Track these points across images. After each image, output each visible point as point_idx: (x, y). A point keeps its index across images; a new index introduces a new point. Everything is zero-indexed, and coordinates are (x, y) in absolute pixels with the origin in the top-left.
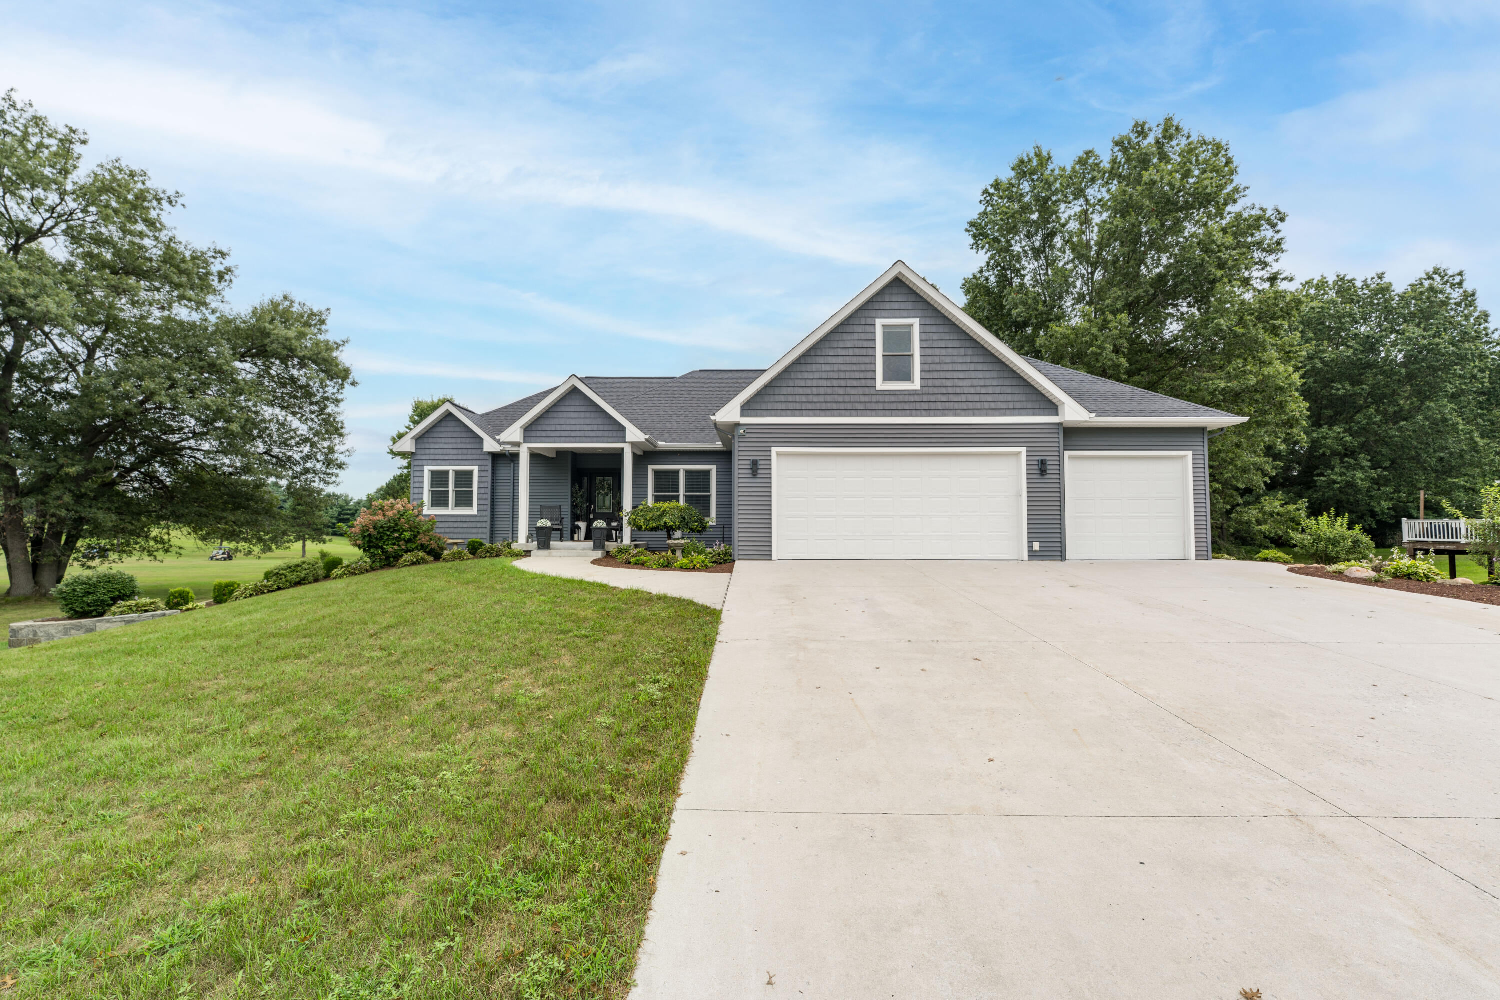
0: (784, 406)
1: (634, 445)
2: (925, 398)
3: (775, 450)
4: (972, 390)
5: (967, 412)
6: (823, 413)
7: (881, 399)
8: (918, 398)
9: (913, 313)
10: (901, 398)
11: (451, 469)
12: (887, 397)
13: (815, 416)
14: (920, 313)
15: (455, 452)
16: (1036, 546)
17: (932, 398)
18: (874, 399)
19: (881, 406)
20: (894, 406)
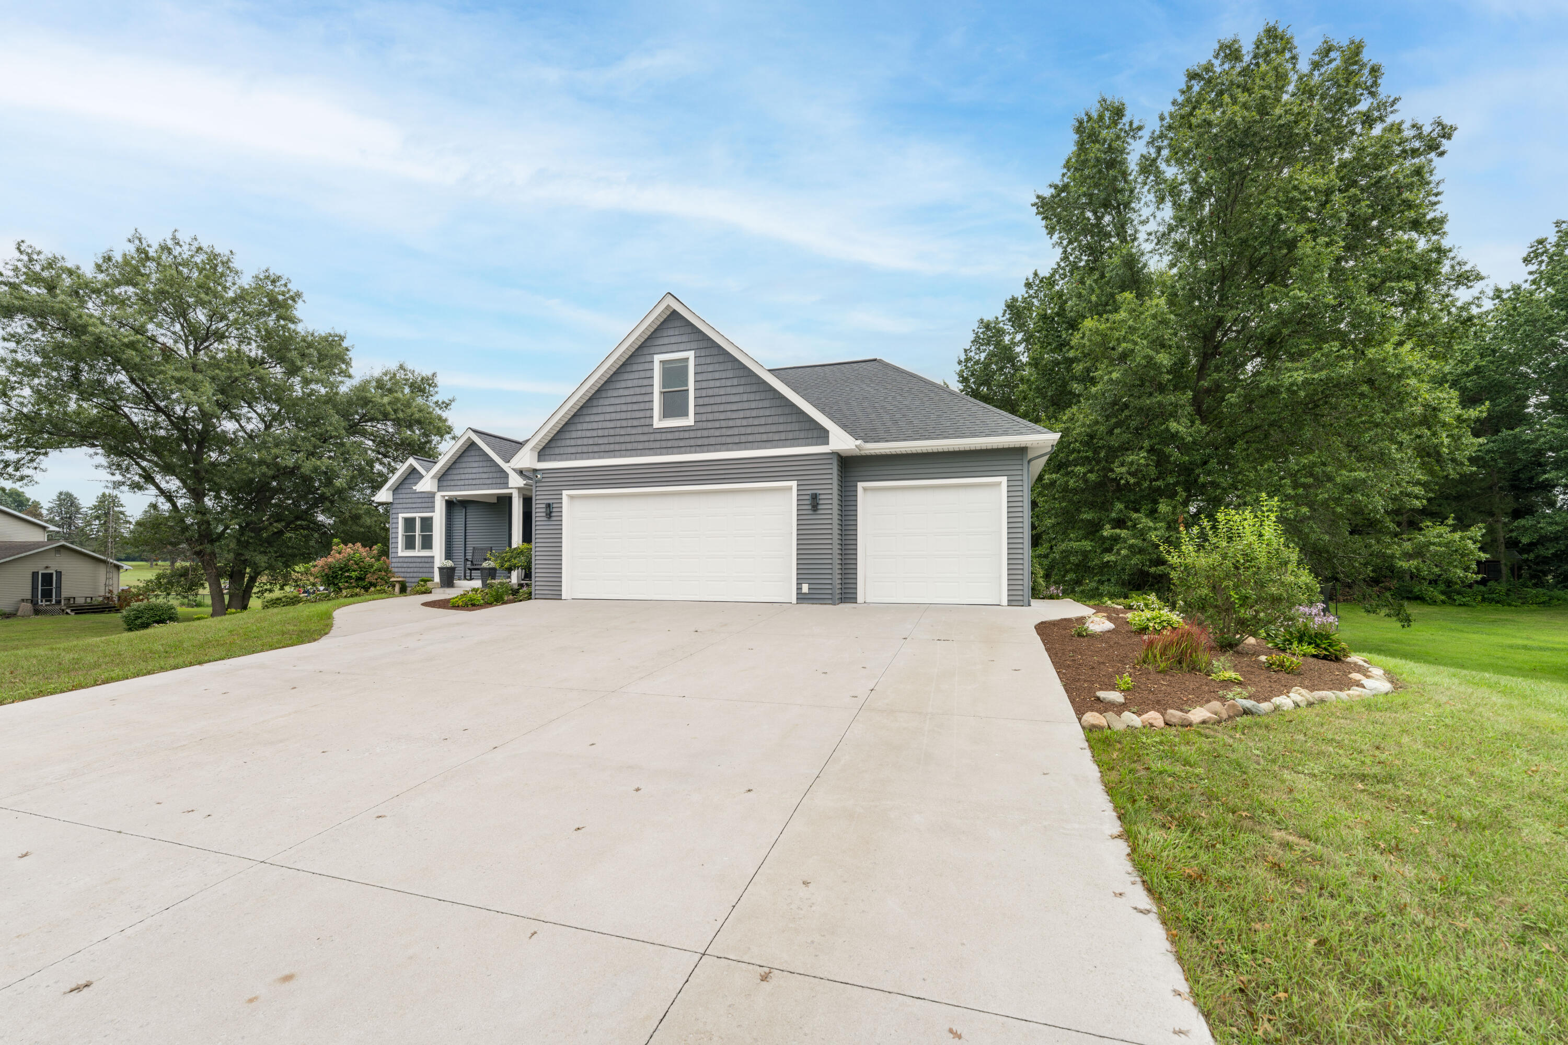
0: (573, 450)
1: (519, 489)
2: (699, 434)
3: (565, 493)
4: (745, 422)
5: (739, 445)
6: (606, 454)
7: (658, 437)
8: (692, 434)
9: (688, 346)
10: (677, 435)
11: (417, 515)
12: (664, 435)
13: (600, 458)
14: (694, 345)
15: (420, 500)
16: (805, 588)
17: (705, 433)
18: (652, 437)
19: (657, 445)
20: (670, 444)
